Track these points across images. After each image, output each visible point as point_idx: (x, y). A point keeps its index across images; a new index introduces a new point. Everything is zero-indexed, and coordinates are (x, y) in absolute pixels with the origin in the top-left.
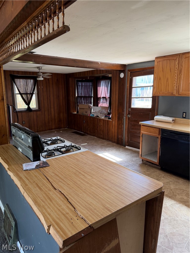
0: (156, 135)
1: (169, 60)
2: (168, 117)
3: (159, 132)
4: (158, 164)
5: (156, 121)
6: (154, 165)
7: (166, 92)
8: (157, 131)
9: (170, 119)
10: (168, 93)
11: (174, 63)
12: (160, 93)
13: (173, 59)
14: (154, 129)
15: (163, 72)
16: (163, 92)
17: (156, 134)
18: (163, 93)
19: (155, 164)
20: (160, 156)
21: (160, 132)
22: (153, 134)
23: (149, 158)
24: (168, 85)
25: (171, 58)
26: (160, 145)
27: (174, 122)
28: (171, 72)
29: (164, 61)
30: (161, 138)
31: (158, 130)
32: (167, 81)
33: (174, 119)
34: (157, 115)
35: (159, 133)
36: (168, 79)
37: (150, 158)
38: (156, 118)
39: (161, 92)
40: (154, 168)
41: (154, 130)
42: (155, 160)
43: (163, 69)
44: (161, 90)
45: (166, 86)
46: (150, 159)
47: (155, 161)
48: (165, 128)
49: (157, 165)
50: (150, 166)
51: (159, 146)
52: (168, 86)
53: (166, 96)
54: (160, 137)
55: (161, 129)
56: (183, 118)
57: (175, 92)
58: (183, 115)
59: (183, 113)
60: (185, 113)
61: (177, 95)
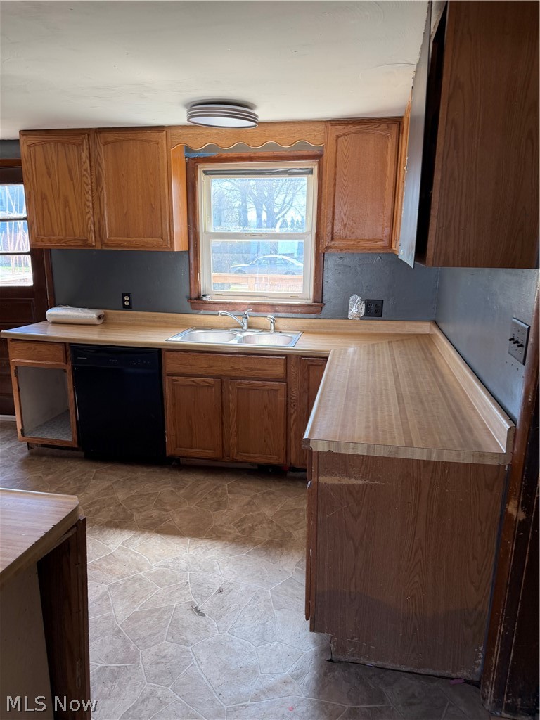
0: (58, 363)
1: (63, 143)
2: (86, 310)
3: (66, 353)
4: (76, 446)
5: (54, 323)
6: (64, 452)
7: (66, 236)
8: (60, 353)
9: (90, 315)
10: (75, 240)
11: (76, 154)
12: (49, 240)
13: (74, 144)
14: (51, 347)
15: (50, 177)
16: (61, 237)
17: (58, 361)
18: (60, 241)
19: (68, 448)
20: (77, 422)
21: (69, 353)
22: (50, 363)
23: (49, 435)
24: (71, 218)
25: (65, 139)
26: (73, 392)
27: (103, 323)
28: (72, 179)
29: (48, 145)
30: (73, 370)
31: (61, 348)
32: (66, 207)
33: (101, 312)
34: (54, 305)
35: (67, 358)
36: (66, 200)
37: (51, 433)
38: (52, 313)
39: (52, 237)
40: (66, 461)
41: (48, 350)
42: (67, 436)
43: (48, 168)
44: (53, 231)
45: (65, 222)
46: (52, 437)
47: (67, 440)
48: (79, 340)
49: (73, 449)
50: (53, 456)
51: (71, 395)
52: (72, 220)
53: (69, 248)
54: (69, 367)
55: (70, 344)
56: (126, 308)
57: (92, 241)
58: (124, 301)
59: (124, 295)
60: (128, 295)
61: (99, 247)
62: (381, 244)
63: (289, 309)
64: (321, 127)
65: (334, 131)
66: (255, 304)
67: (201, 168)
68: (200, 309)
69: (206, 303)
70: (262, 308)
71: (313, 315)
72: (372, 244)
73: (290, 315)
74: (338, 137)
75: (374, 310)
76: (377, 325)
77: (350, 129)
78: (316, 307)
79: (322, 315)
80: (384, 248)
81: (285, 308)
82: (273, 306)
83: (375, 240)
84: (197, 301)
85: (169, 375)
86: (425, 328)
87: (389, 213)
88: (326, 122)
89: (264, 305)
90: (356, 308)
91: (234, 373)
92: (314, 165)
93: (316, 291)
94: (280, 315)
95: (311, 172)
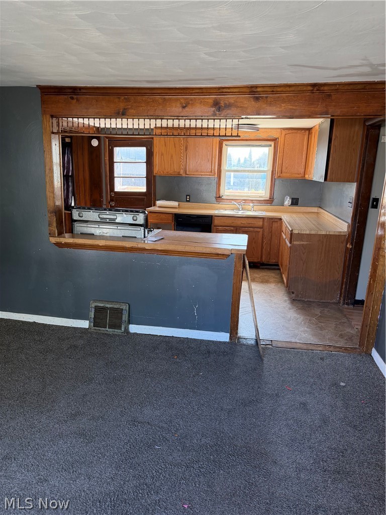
5: (161, 207)
7: (170, 171)
8: (171, 217)
9: (175, 204)
10: (174, 172)
12: (163, 172)
14: (167, 215)
15: (165, 146)
16: (168, 171)
22: (166, 222)
24: (173, 163)
27: (178, 208)
28: (175, 148)
31: (171, 215)
32: (171, 158)
33: (179, 203)
34: (158, 200)
35: (173, 219)
36: (172, 156)
38: (159, 203)
39: (165, 171)
43: (165, 143)
44: (165, 168)
45: (171, 164)
56: (187, 201)
57: (182, 172)
58: (187, 198)
59: (187, 196)
60: (189, 196)
61: (184, 175)
62: (301, 175)
63: (259, 202)
64: (280, 130)
65: (284, 133)
66: (244, 200)
67: (225, 143)
68: (220, 202)
69: (223, 199)
70: (247, 201)
71: (269, 205)
72: (297, 176)
73: (260, 204)
74: (286, 134)
75: (295, 202)
76: (295, 208)
77: (290, 131)
78: (270, 201)
79: (273, 204)
80: (302, 177)
81: (257, 202)
82: (252, 200)
83: (298, 174)
84: (219, 198)
85: (215, 226)
86: (315, 210)
87: (304, 163)
88: (281, 128)
89: (248, 200)
90: (288, 201)
91: (242, 225)
92: (272, 143)
93: (271, 194)
94: (255, 204)
95: (271, 146)
